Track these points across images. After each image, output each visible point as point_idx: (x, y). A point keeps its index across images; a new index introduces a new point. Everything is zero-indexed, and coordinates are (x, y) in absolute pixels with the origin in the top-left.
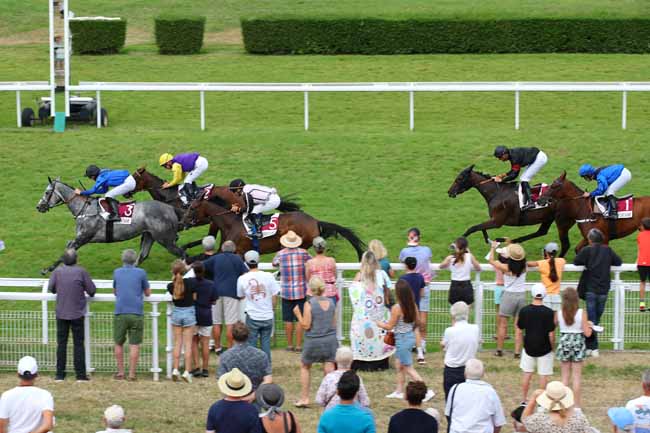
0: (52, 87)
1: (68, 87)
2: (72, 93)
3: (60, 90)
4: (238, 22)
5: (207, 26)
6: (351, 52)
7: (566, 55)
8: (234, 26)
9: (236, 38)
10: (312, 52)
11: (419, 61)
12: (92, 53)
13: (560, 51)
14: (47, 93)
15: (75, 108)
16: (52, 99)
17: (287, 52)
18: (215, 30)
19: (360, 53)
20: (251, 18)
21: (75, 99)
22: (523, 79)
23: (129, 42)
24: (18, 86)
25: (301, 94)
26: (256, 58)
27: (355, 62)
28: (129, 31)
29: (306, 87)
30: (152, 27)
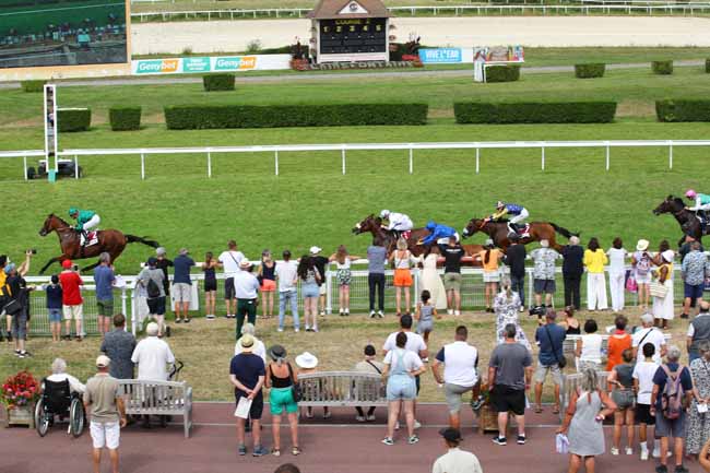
0: (47, 154)
1: (57, 154)
2: (59, 157)
3: (52, 155)
4: (162, 109)
5: (143, 112)
6: (235, 127)
7: (373, 127)
8: (160, 112)
9: (161, 119)
10: (210, 128)
11: (279, 132)
12: (70, 131)
13: (367, 124)
14: (43, 157)
15: (61, 166)
16: (46, 161)
17: (194, 128)
18: (147, 115)
19: (240, 127)
20: (171, 107)
21: (61, 160)
22: (346, 142)
23: (93, 124)
24: (25, 153)
25: (206, 154)
26: (174, 131)
27: (238, 133)
28: (93, 116)
29: (209, 150)
30: (107, 114)
